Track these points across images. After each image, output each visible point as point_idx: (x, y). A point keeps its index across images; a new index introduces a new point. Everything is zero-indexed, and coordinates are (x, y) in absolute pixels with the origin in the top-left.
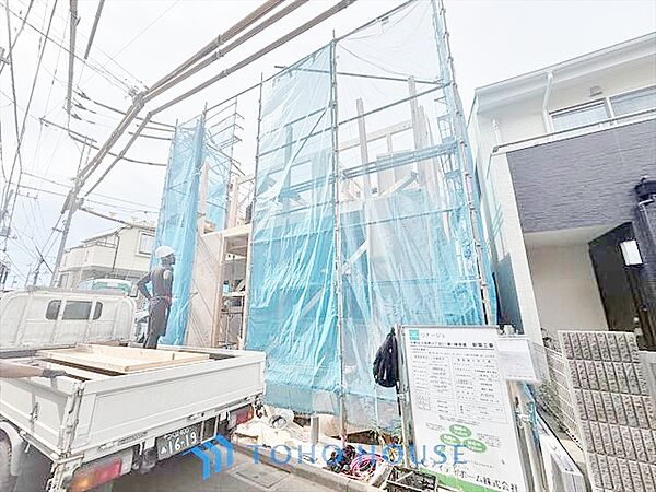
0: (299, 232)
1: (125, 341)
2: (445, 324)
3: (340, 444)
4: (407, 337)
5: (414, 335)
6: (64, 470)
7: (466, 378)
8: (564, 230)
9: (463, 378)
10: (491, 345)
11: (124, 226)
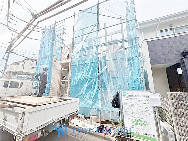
0: (86, 62)
1: (30, 94)
2: (132, 90)
3: (99, 125)
4: (122, 94)
5: (125, 93)
6: (19, 139)
7: (140, 106)
8: (162, 64)
9: (139, 105)
10: (148, 96)
11: (26, 58)
